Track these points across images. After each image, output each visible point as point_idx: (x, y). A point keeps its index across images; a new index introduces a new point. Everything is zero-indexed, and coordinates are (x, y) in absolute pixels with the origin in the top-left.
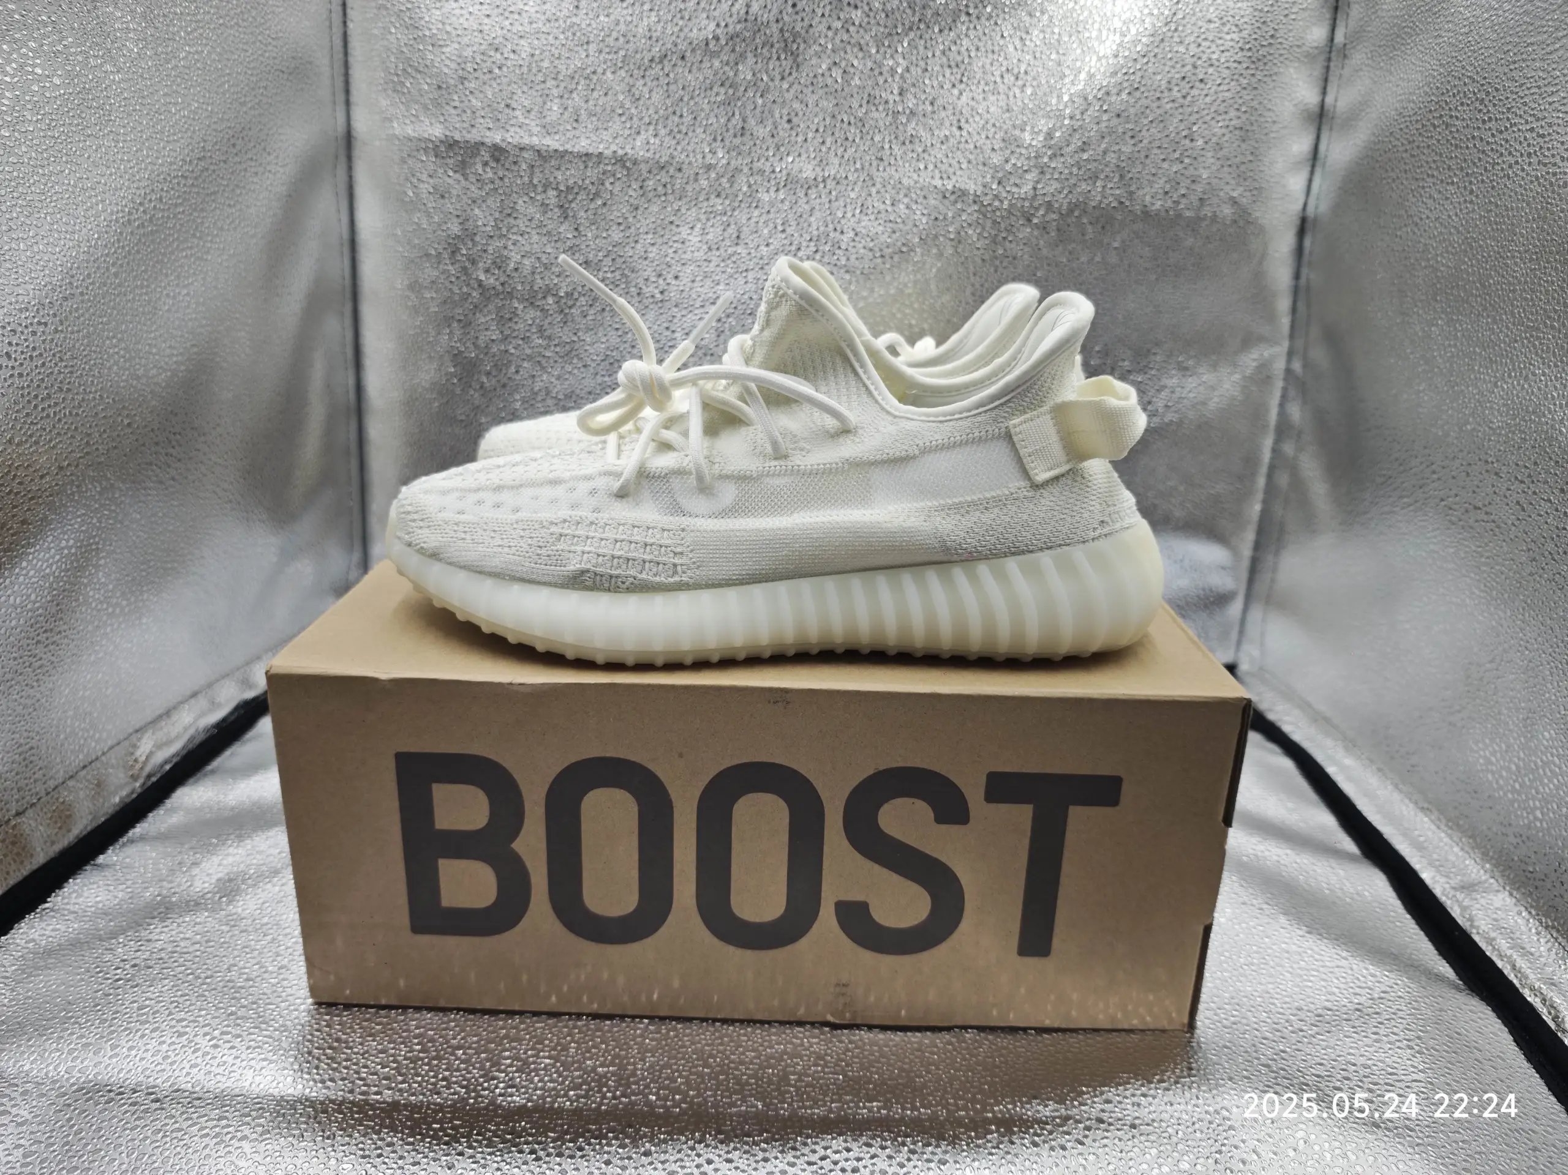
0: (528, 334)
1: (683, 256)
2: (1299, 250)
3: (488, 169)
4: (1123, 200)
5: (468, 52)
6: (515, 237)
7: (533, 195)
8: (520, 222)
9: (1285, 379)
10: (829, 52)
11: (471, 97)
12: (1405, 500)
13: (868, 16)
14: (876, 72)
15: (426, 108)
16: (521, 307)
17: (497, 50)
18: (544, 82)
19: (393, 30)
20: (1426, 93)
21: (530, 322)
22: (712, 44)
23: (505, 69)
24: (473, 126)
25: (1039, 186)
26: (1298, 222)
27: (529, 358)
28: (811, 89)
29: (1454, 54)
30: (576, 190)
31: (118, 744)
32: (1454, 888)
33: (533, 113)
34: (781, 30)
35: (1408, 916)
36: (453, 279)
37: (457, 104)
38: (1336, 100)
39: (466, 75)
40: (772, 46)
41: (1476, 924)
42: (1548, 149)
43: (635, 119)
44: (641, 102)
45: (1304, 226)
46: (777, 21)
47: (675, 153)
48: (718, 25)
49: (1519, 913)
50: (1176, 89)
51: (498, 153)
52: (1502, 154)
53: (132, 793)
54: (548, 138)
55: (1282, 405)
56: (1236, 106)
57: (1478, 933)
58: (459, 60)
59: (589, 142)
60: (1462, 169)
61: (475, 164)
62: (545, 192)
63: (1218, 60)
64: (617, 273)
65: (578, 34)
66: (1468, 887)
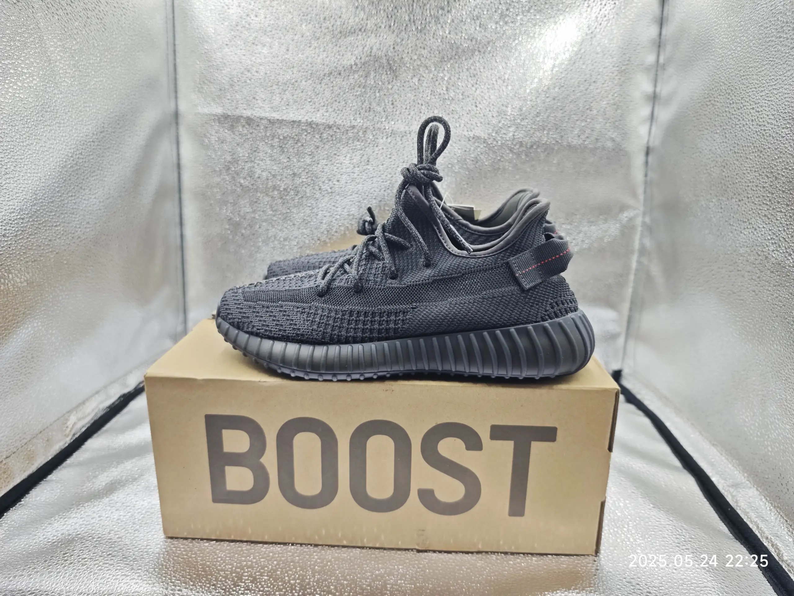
0: (265, 209)
1: (341, 170)
2: (647, 163)
3: (245, 129)
4: (557, 140)
5: (235, 73)
6: (258, 162)
7: (267, 141)
8: (260, 154)
9: (642, 226)
10: (411, 70)
11: (236, 94)
12: (700, 288)
13: (430, 53)
14: (435, 79)
15: (214, 100)
16: (262, 195)
17: (248, 71)
18: (271, 86)
19: (198, 63)
20: (703, 89)
21: (266, 203)
22: (354, 67)
23: (253, 80)
24: (237, 108)
25: (516, 134)
26: (645, 149)
27: (266, 221)
28: (402, 88)
29: (715, 71)
30: (288, 139)
31: (58, 419)
32: (728, 486)
33: (267, 101)
34: (388, 60)
35: (705, 500)
36: (228, 183)
37: (229, 97)
38: (661, 90)
39: (234, 84)
40: (383, 68)
41: (739, 504)
42: (761, 118)
43: (316, 104)
44: (320, 95)
45: (648, 152)
46: (386, 56)
47: (337, 120)
48: (357, 58)
49: (761, 500)
50: (582, 86)
51: (249, 121)
52: (739, 120)
53: (65, 443)
54: (274, 113)
55: (641, 239)
56: (612, 94)
57: (740, 509)
58: (230, 77)
59: (294, 115)
60: (721, 126)
61: (238, 127)
62: (273, 139)
63: (602, 72)
64: (309, 179)
65: (288, 63)
66: (735, 486)
